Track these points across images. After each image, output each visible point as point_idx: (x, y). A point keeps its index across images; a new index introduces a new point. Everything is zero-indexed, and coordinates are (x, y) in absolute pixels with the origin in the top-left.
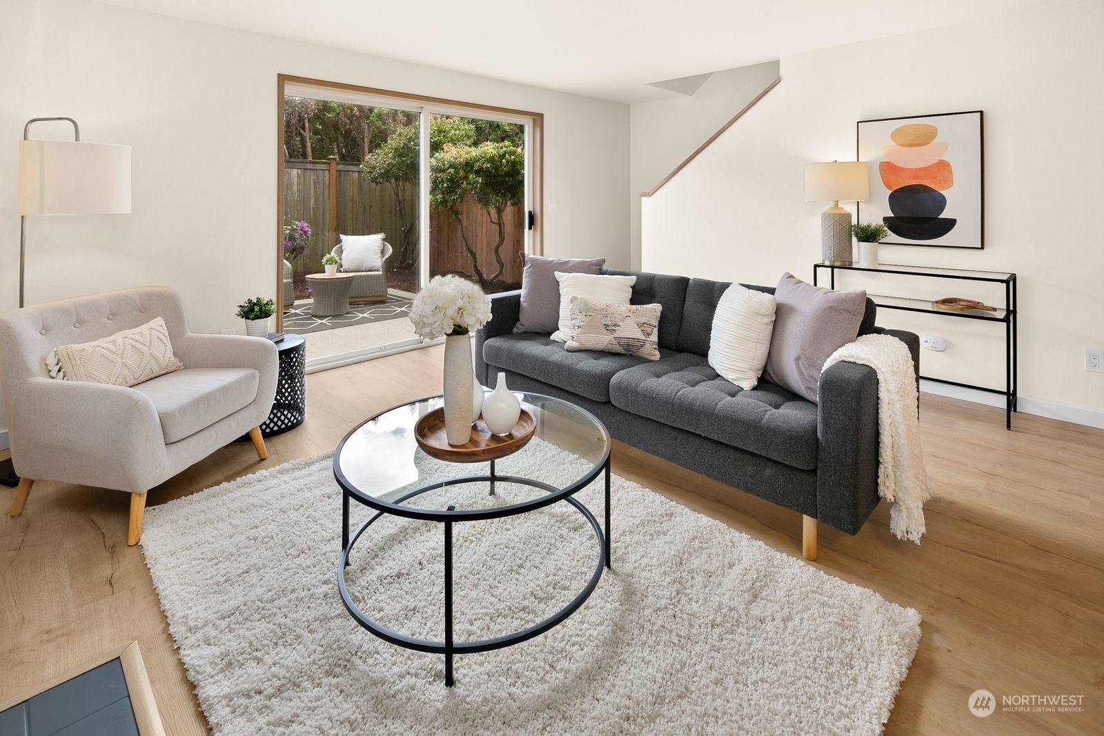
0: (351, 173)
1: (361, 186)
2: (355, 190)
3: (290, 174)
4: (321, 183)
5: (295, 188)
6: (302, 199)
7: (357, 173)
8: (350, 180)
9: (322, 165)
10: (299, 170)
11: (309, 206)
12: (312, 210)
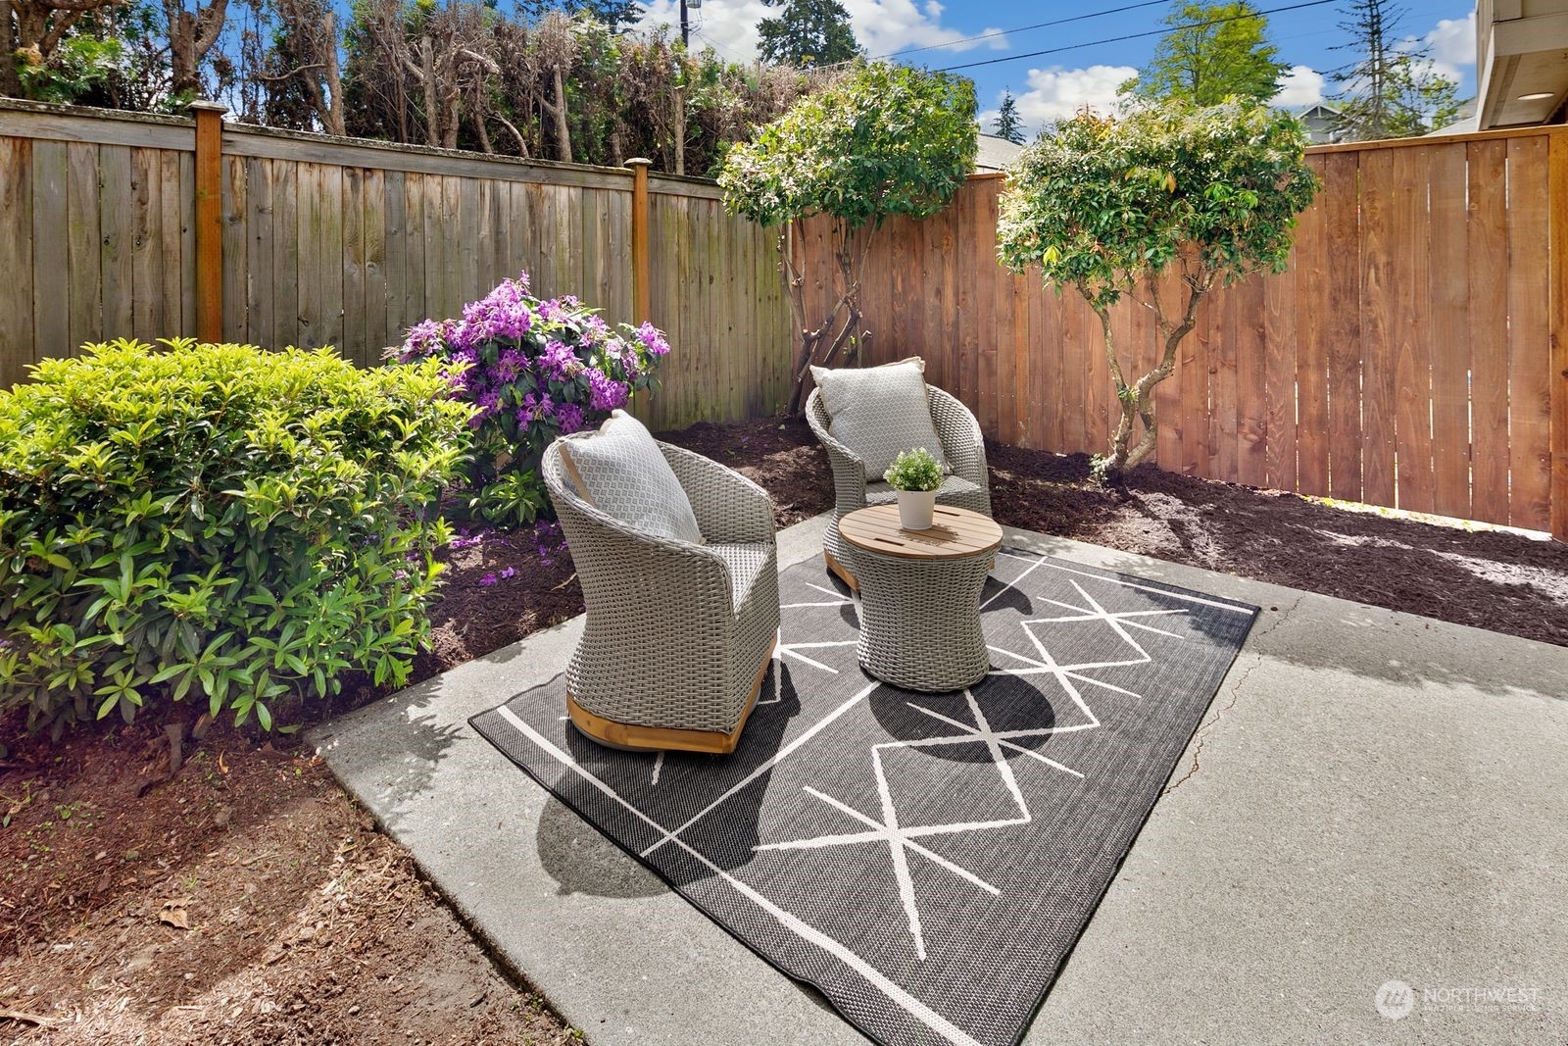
0: (674, 200)
1: (694, 231)
2: (682, 241)
3: (553, 199)
4: (618, 222)
5: (564, 235)
6: (580, 264)
7: (685, 200)
8: (673, 213)
9: (617, 179)
10: (572, 190)
11: (594, 280)
12: (599, 290)
